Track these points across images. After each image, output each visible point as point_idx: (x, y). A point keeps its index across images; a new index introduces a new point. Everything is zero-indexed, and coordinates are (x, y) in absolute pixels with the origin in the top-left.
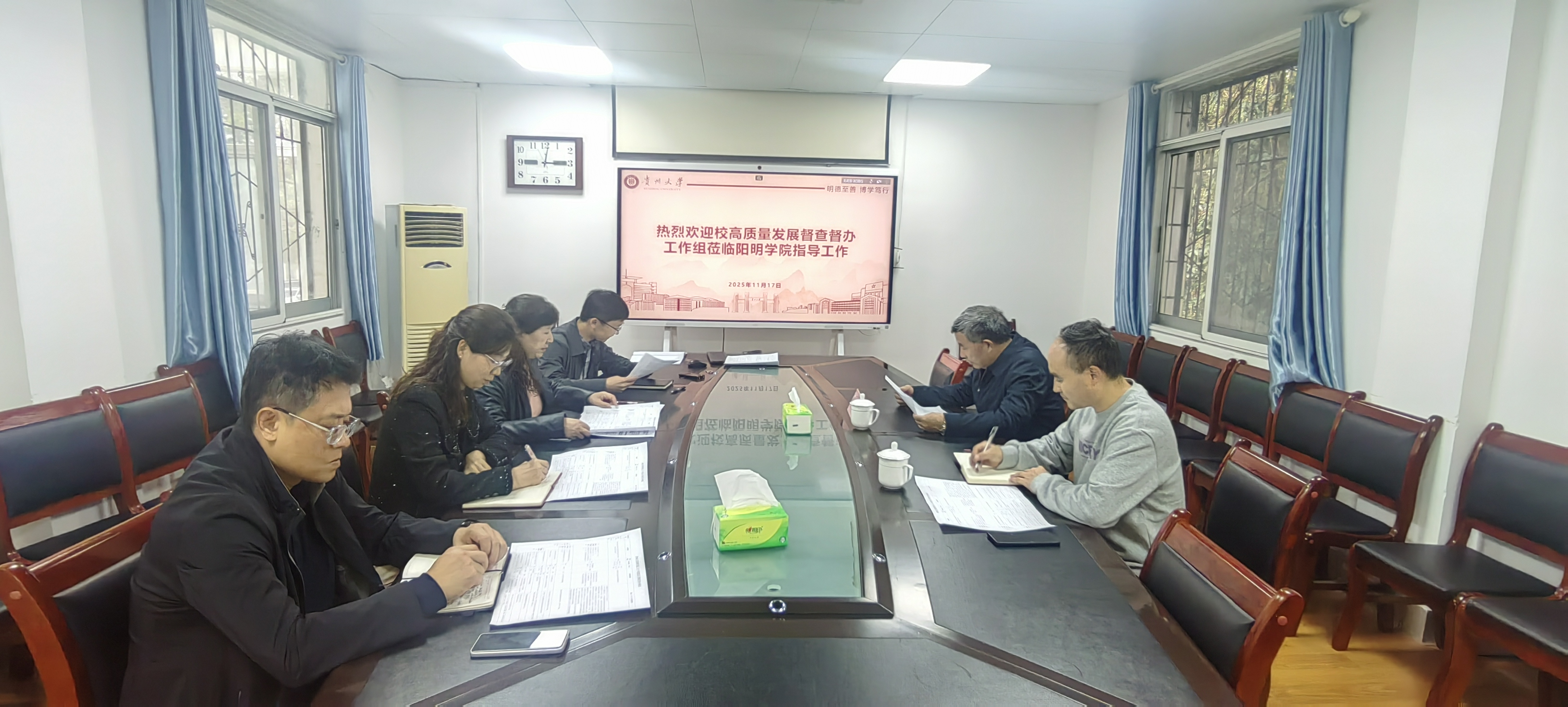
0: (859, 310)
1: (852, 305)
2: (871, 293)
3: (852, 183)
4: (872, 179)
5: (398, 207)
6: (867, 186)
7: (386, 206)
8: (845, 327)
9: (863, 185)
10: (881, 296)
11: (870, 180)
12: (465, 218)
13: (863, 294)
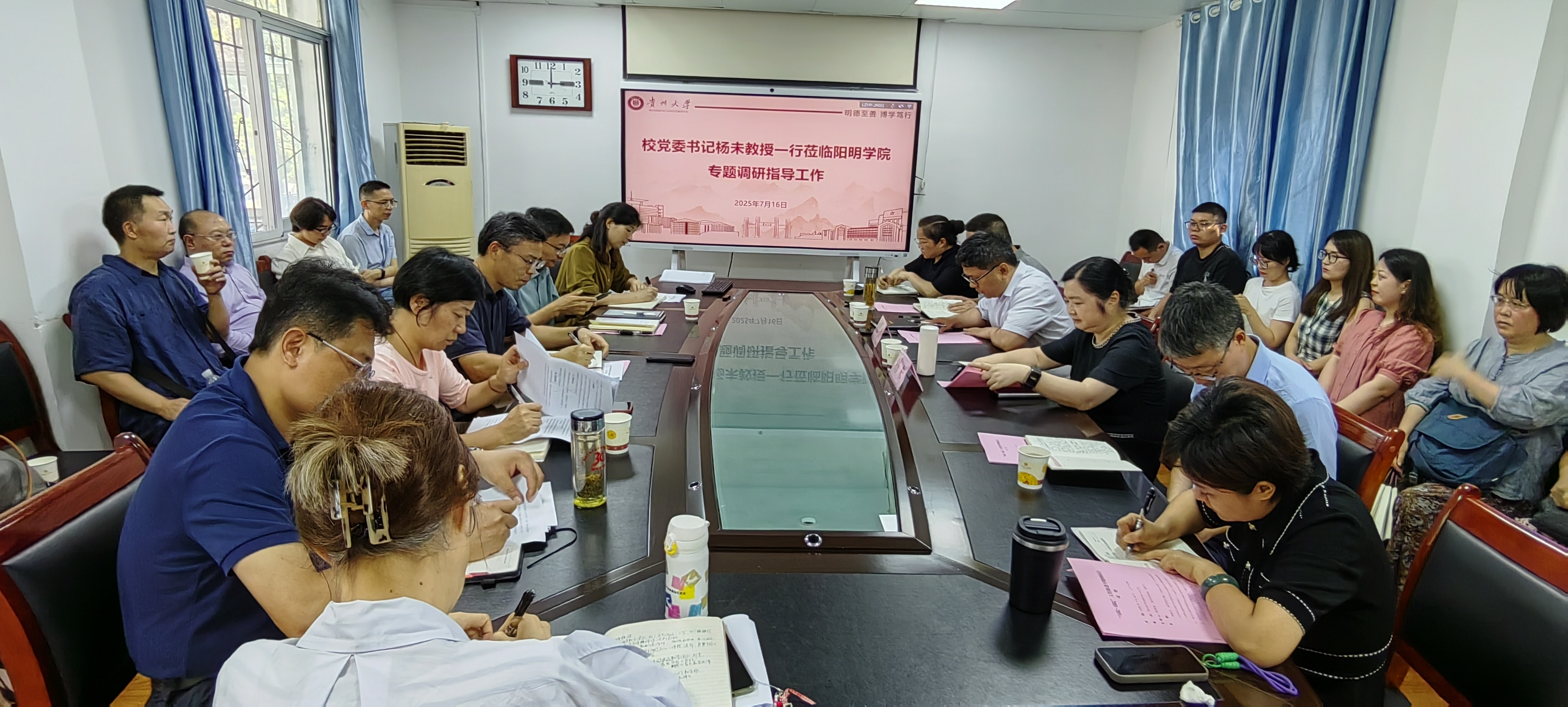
0: (876, 236)
1: (870, 232)
2: (889, 220)
3: (872, 107)
4: (893, 103)
5: (397, 125)
6: (888, 110)
7: (384, 125)
8: (861, 254)
9: (884, 110)
10: (900, 223)
11: (891, 104)
12: (468, 138)
13: (881, 221)
